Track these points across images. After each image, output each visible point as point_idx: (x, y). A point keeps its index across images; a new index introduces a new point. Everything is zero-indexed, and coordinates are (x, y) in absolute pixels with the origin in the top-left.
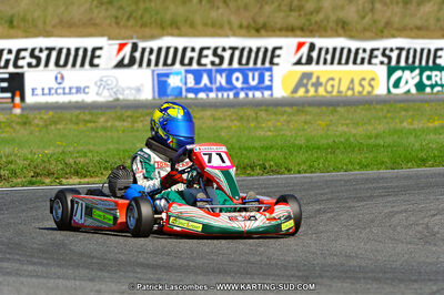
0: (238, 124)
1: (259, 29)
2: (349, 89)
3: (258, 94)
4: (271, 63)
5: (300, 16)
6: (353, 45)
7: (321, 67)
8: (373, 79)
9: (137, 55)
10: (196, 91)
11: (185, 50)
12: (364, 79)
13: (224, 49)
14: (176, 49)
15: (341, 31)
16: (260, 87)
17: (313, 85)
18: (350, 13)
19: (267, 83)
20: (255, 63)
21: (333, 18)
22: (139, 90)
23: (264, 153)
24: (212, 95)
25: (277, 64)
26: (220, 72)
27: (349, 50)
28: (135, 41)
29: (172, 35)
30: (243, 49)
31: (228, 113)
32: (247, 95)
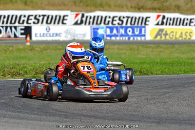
0: (129, 52)
1: (140, 9)
2: (180, 37)
3: (139, 38)
4: (145, 24)
5: (158, 3)
6: (182, 17)
7: (168, 27)
8: (191, 33)
9: (84, 19)
10: (111, 36)
11: (106, 17)
12: (187, 32)
13: (124, 17)
14: (102, 17)
15: (177, 10)
16: (140, 35)
17: (164, 34)
18: (181, 2)
19: (143, 33)
20: (138, 24)
21: (173, 4)
22: (84, 35)
23: (141, 65)
24: (118, 38)
25: (148, 25)
26: (122, 28)
27: (181, 19)
28: (83, 13)
29: (100, 10)
30: (132, 18)
31: (125, 47)
32: (134, 38)
